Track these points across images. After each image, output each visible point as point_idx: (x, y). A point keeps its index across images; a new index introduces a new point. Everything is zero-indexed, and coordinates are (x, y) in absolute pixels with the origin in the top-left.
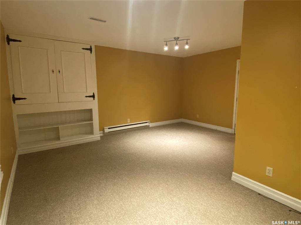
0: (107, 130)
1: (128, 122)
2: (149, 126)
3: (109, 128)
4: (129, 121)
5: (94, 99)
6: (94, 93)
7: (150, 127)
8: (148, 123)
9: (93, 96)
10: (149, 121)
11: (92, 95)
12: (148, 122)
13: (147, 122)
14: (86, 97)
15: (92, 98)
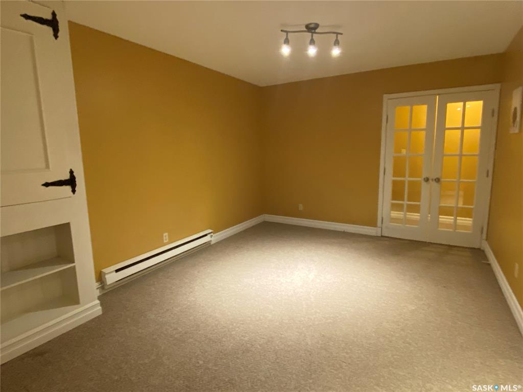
0: (112, 278)
1: (165, 241)
2: (210, 243)
3: (117, 271)
4: (167, 237)
5: (74, 191)
6: (71, 172)
7: (212, 243)
8: (209, 236)
9: (71, 182)
10: (210, 231)
11: (67, 176)
12: (209, 233)
13: (206, 235)
14: (47, 185)
15: (68, 188)
